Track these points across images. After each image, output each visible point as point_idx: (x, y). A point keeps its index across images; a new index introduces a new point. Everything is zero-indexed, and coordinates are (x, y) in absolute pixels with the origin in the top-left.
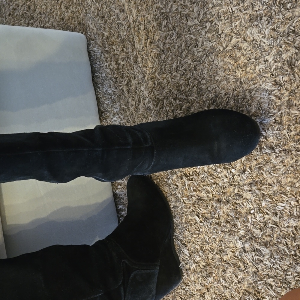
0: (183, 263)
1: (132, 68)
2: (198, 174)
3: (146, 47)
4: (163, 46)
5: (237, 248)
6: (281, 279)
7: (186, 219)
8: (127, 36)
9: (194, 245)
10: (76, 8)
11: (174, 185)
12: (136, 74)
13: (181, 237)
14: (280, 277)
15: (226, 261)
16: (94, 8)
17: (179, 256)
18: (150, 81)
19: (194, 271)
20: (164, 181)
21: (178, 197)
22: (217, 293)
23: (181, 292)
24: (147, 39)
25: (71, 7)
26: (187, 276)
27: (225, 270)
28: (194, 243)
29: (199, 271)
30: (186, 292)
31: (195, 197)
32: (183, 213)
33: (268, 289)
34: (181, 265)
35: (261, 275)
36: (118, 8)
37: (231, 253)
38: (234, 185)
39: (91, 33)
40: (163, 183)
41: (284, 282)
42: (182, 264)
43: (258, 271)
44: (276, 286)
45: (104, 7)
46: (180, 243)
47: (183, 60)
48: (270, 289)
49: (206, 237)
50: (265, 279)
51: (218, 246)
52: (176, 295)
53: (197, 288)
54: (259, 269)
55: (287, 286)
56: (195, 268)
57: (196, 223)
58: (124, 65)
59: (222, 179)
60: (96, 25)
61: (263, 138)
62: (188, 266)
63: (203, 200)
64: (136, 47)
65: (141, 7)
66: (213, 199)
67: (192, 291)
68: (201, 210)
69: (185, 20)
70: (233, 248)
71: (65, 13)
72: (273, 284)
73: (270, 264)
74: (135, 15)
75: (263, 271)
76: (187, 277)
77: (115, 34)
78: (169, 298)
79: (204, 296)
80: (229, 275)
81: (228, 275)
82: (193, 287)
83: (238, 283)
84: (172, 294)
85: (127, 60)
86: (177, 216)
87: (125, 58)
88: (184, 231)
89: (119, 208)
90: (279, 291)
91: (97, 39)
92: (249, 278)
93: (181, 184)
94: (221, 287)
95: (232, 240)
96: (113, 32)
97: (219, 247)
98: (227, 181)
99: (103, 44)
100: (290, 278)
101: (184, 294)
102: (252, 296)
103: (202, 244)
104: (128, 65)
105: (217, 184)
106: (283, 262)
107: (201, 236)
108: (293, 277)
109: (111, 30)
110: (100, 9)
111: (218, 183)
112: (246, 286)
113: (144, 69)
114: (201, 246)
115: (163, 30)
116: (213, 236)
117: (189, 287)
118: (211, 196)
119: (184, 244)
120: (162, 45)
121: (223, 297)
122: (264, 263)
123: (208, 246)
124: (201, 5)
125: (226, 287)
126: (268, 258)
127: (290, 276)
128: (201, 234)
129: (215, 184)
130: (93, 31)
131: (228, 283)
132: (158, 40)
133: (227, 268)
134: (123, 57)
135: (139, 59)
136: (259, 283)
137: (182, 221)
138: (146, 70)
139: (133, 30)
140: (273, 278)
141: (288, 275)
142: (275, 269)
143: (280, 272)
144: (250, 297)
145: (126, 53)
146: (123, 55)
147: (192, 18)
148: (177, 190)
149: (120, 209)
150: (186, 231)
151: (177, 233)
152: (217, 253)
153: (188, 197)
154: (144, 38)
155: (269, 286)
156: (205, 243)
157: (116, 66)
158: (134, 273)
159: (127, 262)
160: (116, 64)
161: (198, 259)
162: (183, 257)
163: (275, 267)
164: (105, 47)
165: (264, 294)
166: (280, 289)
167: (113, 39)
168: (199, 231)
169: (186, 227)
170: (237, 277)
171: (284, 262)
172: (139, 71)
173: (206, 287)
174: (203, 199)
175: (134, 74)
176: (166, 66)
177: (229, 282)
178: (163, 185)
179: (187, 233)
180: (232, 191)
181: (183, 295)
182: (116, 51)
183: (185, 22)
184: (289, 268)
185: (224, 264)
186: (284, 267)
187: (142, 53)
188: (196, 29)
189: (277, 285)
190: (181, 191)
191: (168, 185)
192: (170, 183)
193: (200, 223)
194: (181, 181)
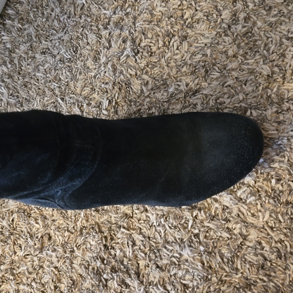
2: (152, 53)
6: (153, 246)
11: (107, 41)
14: (154, 242)
20: (97, 27)
21: (100, 59)
33: (128, 243)
35: (132, 223)
40: (93, 28)
41: (154, 252)
43: (132, 217)
44: (140, 249)
48: (130, 246)
50: (134, 232)
54: (135, 215)
55: (154, 258)
57: (99, 107)
59: (179, 83)
61: (281, 77)
63: (132, 89)
72: (138, 243)
73: (155, 222)
75: (139, 221)
89: (6, 12)
90: (139, 256)
92: (113, 216)
93: (117, 47)
98: (184, 90)
100: (166, 253)
102: (101, 237)
106: (173, 230)
108: (171, 255)
112: (102, 220)
122: (148, 214)
126: (158, 215)
127: (168, 250)
136: (122, 230)
140: (144, 237)
141: (165, 248)
142: (156, 230)
143: (159, 238)
144: (97, 235)
148: (106, 50)
149: (8, 14)
150: (76, 106)
153: (115, 70)
155: (132, 242)
163: (158, 228)
165: (118, 245)
166: (143, 255)
169: (81, 102)
171: (174, 233)
178: (91, 30)
184: (175, 243)
186: (170, 237)
189: (142, 247)
190: (110, 55)
191: (98, 35)
192: (104, 34)
193: (104, 110)
194: (120, 43)
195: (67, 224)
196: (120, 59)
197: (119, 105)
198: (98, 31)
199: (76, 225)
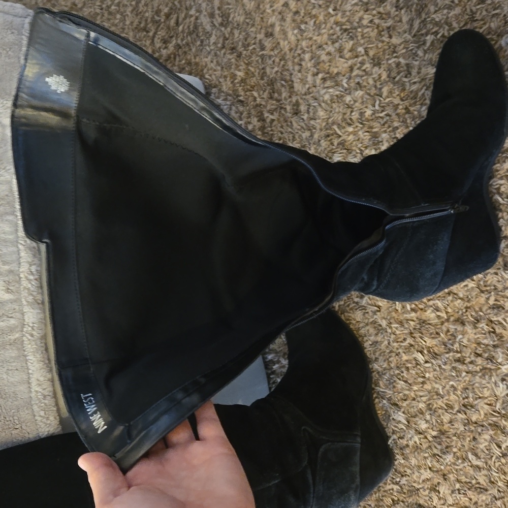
0: (395, 437)
1: (289, 124)
3: (315, 87)
4: (348, 81)
5: (496, 396)
7: (397, 360)
8: (279, 73)
9: (414, 403)
10: (182, 40)
11: (372, 305)
12: (297, 133)
13: (389, 392)
15: (476, 423)
16: (216, 36)
17: (385, 426)
18: (322, 141)
19: (417, 448)
20: (354, 302)
21: (380, 325)
22: (463, 481)
23: (393, 489)
24: (317, 74)
25: (174, 38)
26: (404, 459)
27: (477, 437)
28: (414, 399)
29: (425, 446)
30: (401, 487)
31: (413, 321)
32: (391, 352)
34: (390, 441)
36: (263, 31)
37: (486, 407)
38: (487, 291)
39: (210, 76)
40: (351, 306)
42: (392, 438)
45: (236, 32)
46: (387, 404)
47: (385, 100)
49: (437, 386)
51: (461, 399)
52: (383, 496)
53: (423, 477)
56: (418, 443)
57: (417, 364)
58: (273, 120)
60: (220, 62)
62: (404, 442)
63: (429, 324)
64: (296, 90)
65: (305, 25)
66: (448, 320)
67: (414, 485)
68: (425, 342)
69: (387, 36)
70: (490, 399)
71: (161, 50)
74: (293, 38)
76: (403, 461)
77: (256, 74)
78: (369, 503)
79: (437, 489)
80: (484, 445)
81: (482, 446)
82: (415, 476)
83: (503, 457)
84: (375, 494)
85: (280, 112)
86: (381, 358)
87: (277, 108)
88: (395, 381)
89: (267, 360)
91: (223, 84)
94: (470, 468)
95: (488, 385)
96: (252, 69)
97: (464, 399)
98: (474, 285)
99: (235, 91)
101: (398, 492)
103: (429, 399)
104: (282, 119)
105: (455, 294)
107: (428, 387)
109: (250, 68)
110: (227, 36)
111: (456, 292)
113: (312, 122)
114: (428, 403)
115: (347, 56)
116: (451, 383)
117: (407, 478)
118: (444, 315)
119: (396, 405)
120: (345, 81)
121: (473, 486)
123: (442, 402)
124: (416, 10)
125: (479, 468)
128: (427, 382)
129: (452, 294)
130: (215, 73)
131: (483, 460)
132: (338, 74)
133: (480, 434)
134: (273, 107)
135: (303, 108)
137: (389, 365)
138: (315, 124)
139: (290, 63)
145: (278, 101)
146: (272, 105)
147: (399, 33)
148: (378, 313)
149: (270, 360)
150: (398, 381)
151: (381, 387)
152: (459, 411)
153: (401, 323)
154: (311, 73)
156: (435, 397)
157: (259, 123)
158: (323, 447)
159: (310, 430)
160: (258, 121)
161: (423, 426)
162: (395, 427)
164: (238, 96)
167: (253, 81)
168: (424, 377)
169: (399, 374)
170: (500, 447)
172: (302, 127)
173: (440, 473)
174: (429, 322)
175: (292, 133)
176: (353, 114)
177: (484, 458)
178: (351, 309)
179: (401, 384)
180: (484, 302)
181: (395, 494)
182: (258, 99)
183: (387, 40)
185: (473, 428)
187: (308, 97)
188: (408, 48)
190: (386, 315)
191: (361, 308)
192: (365, 303)
195: (490, 494)
196: (397, 310)
198: (358, 305)
199: (499, 487)
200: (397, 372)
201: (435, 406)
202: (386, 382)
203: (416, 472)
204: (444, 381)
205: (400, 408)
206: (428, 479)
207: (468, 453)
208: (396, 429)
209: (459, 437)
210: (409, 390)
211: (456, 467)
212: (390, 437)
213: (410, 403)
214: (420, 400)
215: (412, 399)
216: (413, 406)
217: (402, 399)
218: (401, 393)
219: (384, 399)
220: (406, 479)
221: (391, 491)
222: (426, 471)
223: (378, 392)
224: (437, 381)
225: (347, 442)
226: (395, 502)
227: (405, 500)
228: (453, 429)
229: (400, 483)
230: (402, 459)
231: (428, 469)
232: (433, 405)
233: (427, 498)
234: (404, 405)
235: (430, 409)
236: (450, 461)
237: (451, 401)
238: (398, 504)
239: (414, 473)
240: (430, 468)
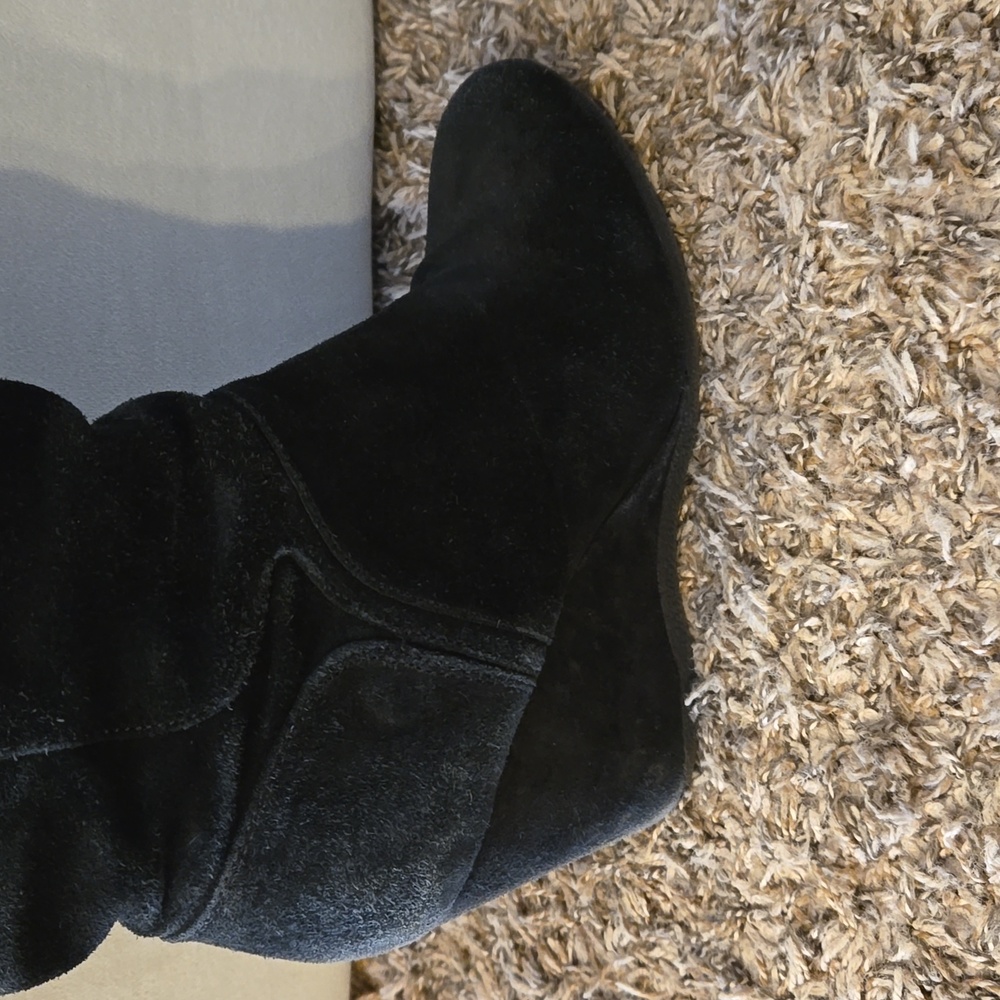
0: (716, 683)
7: (804, 382)
9: (822, 573)
11: (772, 132)
13: (741, 507)
17: (695, 634)
20: (706, 113)
22: (931, 941)
23: (662, 869)
26: (726, 777)
28: (827, 558)
30: (693, 875)
32: (793, 341)
34: (695, 695)
40: (690, 130)
42: (705, 687)
46: (721, 551)
49: (936, 523)
52: (625, 882)
53: (775, 871)
56: (795, 734)
62: (745, 714)
67: (738, 884)
76: (721, 785)
78: (576, 887)
79: (814, 934)
82: (751, 855)
84: (603, 864)
86: (745, 361)
88: (773, 467)
93: (825, 124)
94: (976, 905)
101: (678, 888)
103: (887, 573)
107: (898, 517)
114: (877, 585)
117: (721, 852)
119: (750, 560)
123: (940, 594)
137: (770, 397)
148: (785, 169)
150: (784, 467)
153: (863, 221)
156: (915, 568)
158: (346, 652)
159: (312, 570)
161: (836, 675)
162: (729, 645)
168: (891, 471)
169: (795, 440)
173: (845, 877)
179: (792, 483)
181: (667, 890)
190: (812, 175)
191: (723, 141)
193: (910, 409)
194: (830, 94)
196: (864, 160)
197: (969, 347)
198: (718, 124)
200: (793, 429)
201: (905, 604)
202: (738, 463)
203: (755, 841)
204: (975, 509)
205: (766, 581)
206: (792, 882)
207: (987, 838)
208: (730, 656)
209: (966, 764)
210: (815, 514)
211: (919, 877)
212: (701, 680)
213: (806, 569)
214: (848, 566)
215: (816, 553)
216: (817, 584)
217: (783, 546)
218: (785, 518)
219: (717, 530)
220: (719, 852)
221: (655, 875)
222: (794, 854)
223: (703, 494)
224: (942, 500)
225: (466, 658)
226: (660, 919)
227: (693, 926)
228: (951, 719)
229: (693, 860)
230: (721, 773)
231: (807, 845)
232: (897, 600)
233: (770, 954)
234: (783, 570)
235: (882, 615)
236: (899, 845)
237: (978, 601)
238: (667, 927)
239: (747, 840)
240: (814, 846)
